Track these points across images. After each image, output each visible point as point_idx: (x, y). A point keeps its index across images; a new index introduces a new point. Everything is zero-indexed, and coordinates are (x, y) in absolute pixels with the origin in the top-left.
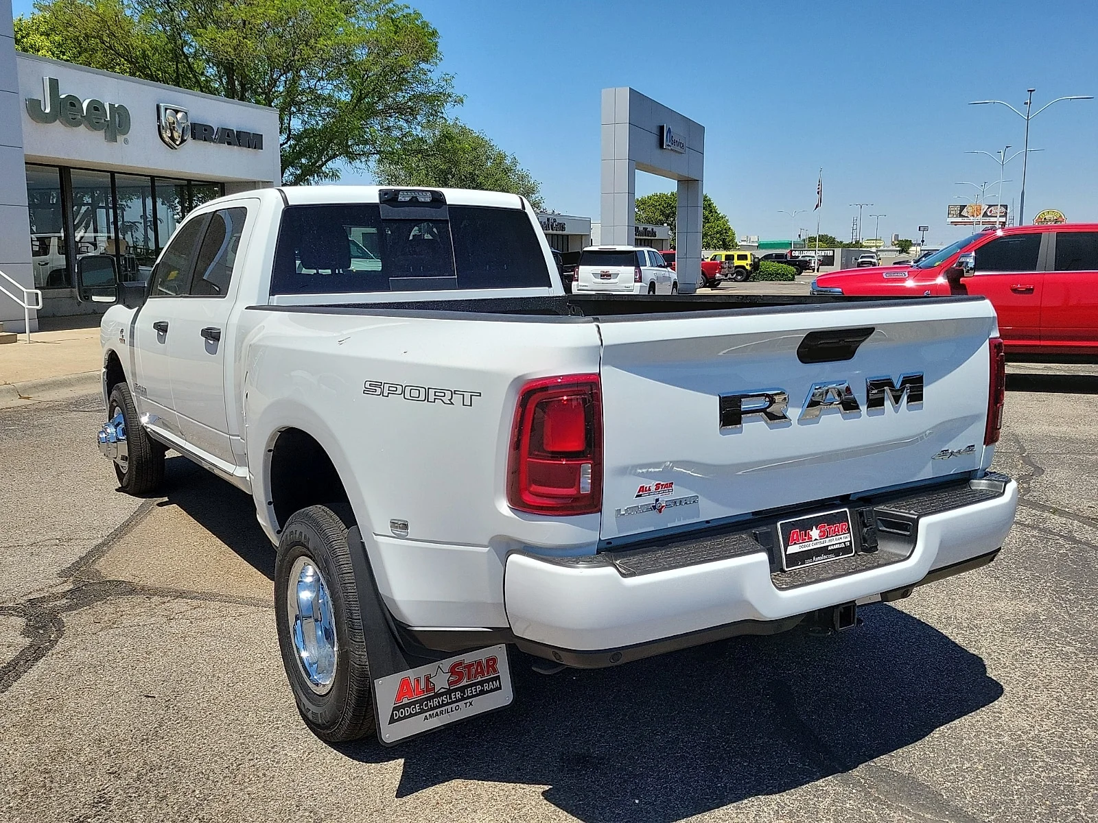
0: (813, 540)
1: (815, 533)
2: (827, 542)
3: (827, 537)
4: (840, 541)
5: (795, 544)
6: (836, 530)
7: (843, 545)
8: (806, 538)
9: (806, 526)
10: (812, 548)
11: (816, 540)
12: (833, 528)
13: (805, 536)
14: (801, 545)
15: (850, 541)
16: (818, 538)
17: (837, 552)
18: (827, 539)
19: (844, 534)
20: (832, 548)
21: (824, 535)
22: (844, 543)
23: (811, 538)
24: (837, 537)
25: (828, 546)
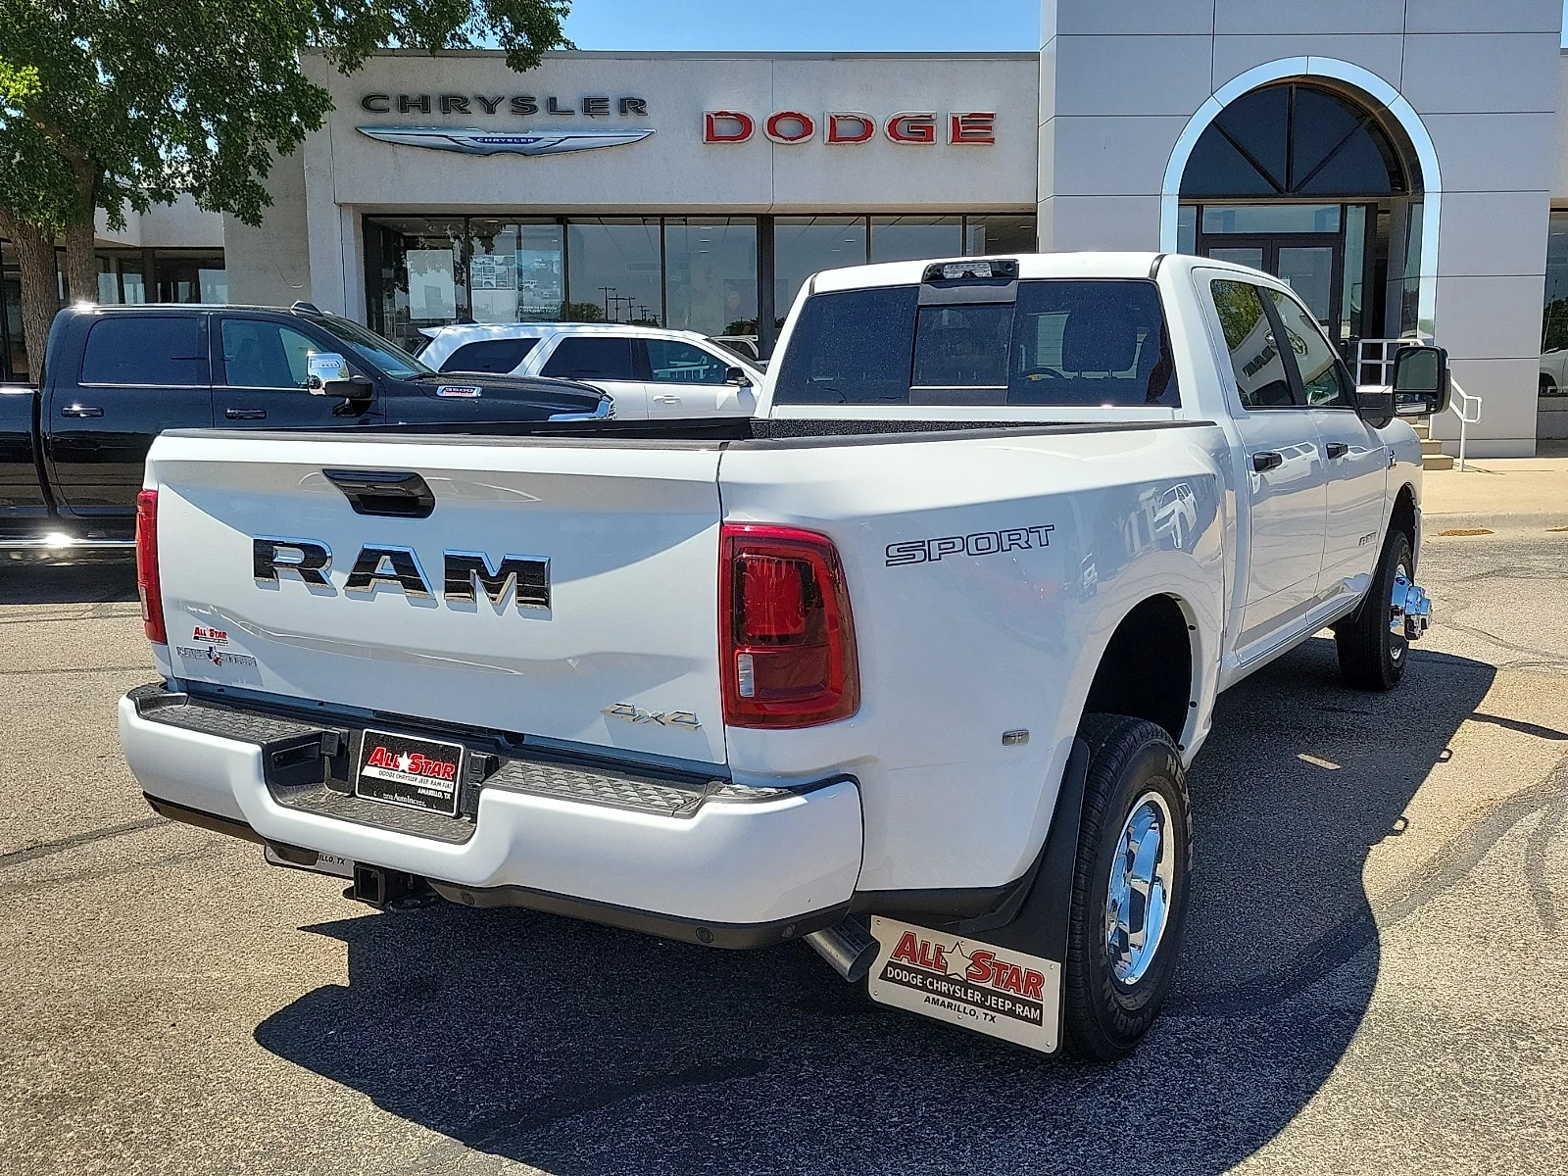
0: (400, 769)
1: (404, 762)
2: (417, 781)
3: (420, 774)
4: (438, 788)
5: (376, 765)
6: (437, 770)
7: (440, 795)
8: (392, 764)
9: (397, 748)
10: (395, 780)
11: (403, 771)
12: (432, 766)
13: (391, 761)
14: (383, 770)
15: (453, 794)
16: (407, 770)
17: (430, 801)
18: (419, 778)
19: (446, 779)
20: (423, 791)
21: (415, 769)
22: (443, 792)
23: (398, 767)
24: (434, 780)
25: (419, 787)
